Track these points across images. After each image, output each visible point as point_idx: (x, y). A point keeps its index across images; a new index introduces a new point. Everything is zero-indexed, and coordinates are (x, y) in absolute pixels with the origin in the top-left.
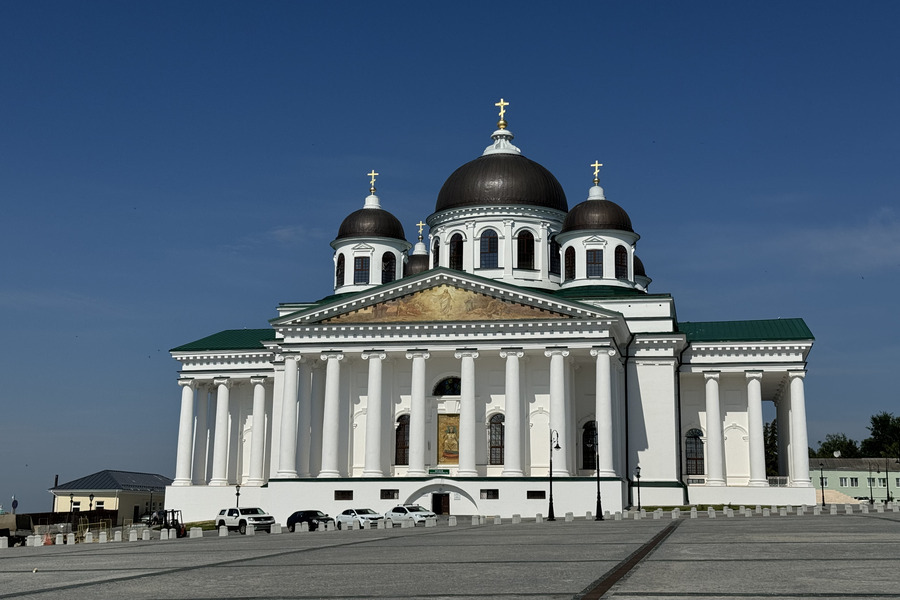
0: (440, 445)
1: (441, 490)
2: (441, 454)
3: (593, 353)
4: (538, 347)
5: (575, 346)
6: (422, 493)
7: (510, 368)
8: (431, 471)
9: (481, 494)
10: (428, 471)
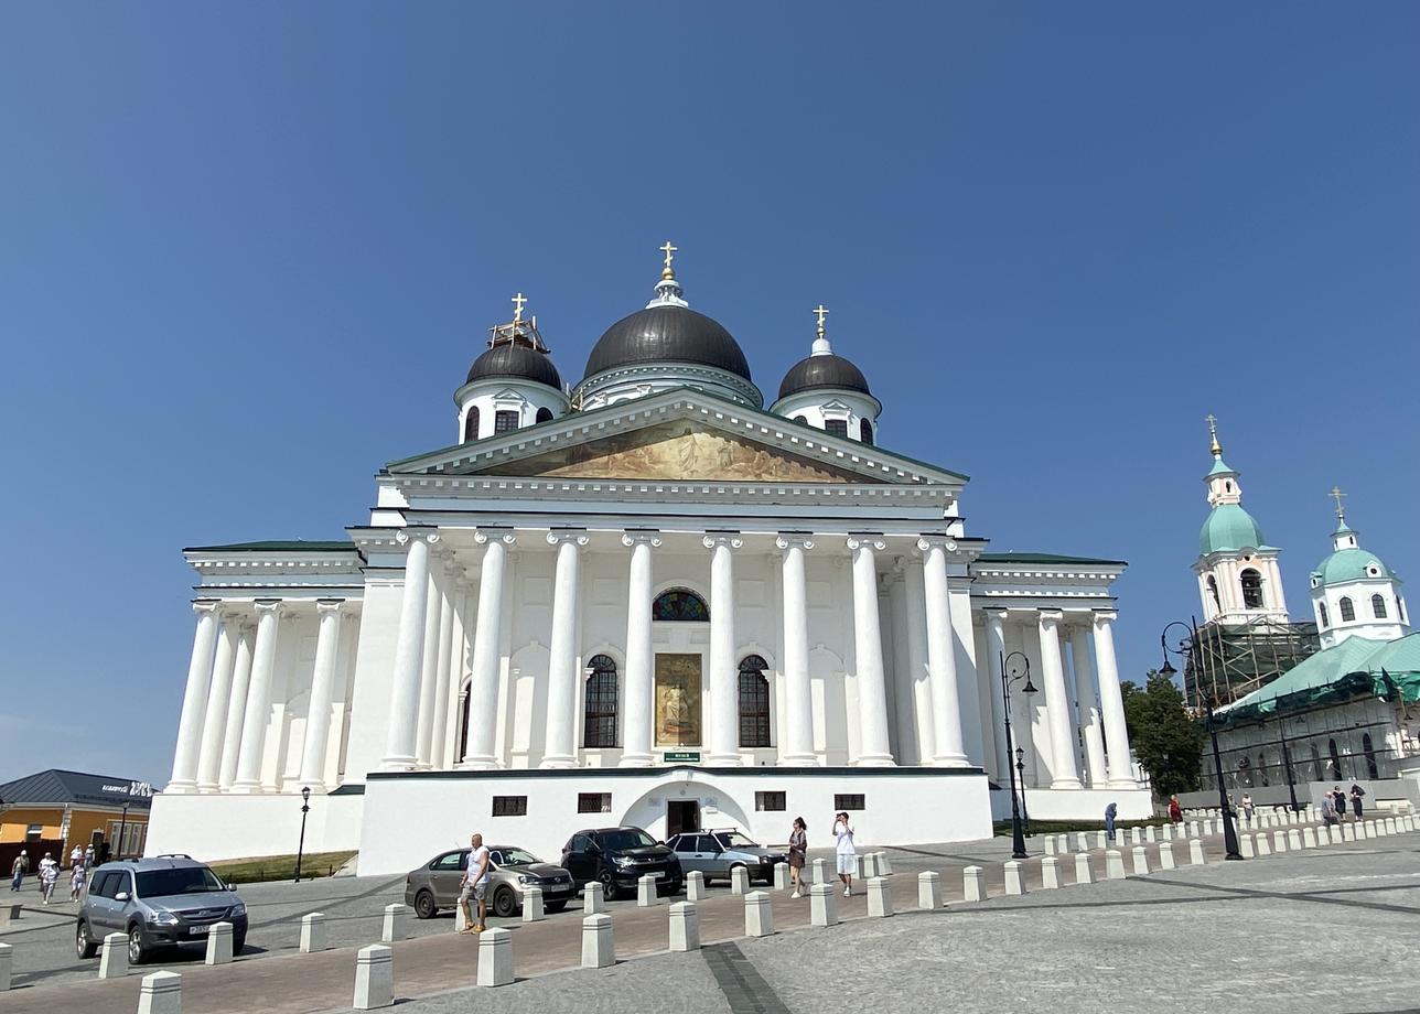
0: (660, 710)
2: (661, 726)
3: (923, 545)
4: (838, 532)
5: (894, 533)
6: (650, 799)
7: (792, 568)
8: (669, 756)
9: (757, 802)
10: (663, 757)
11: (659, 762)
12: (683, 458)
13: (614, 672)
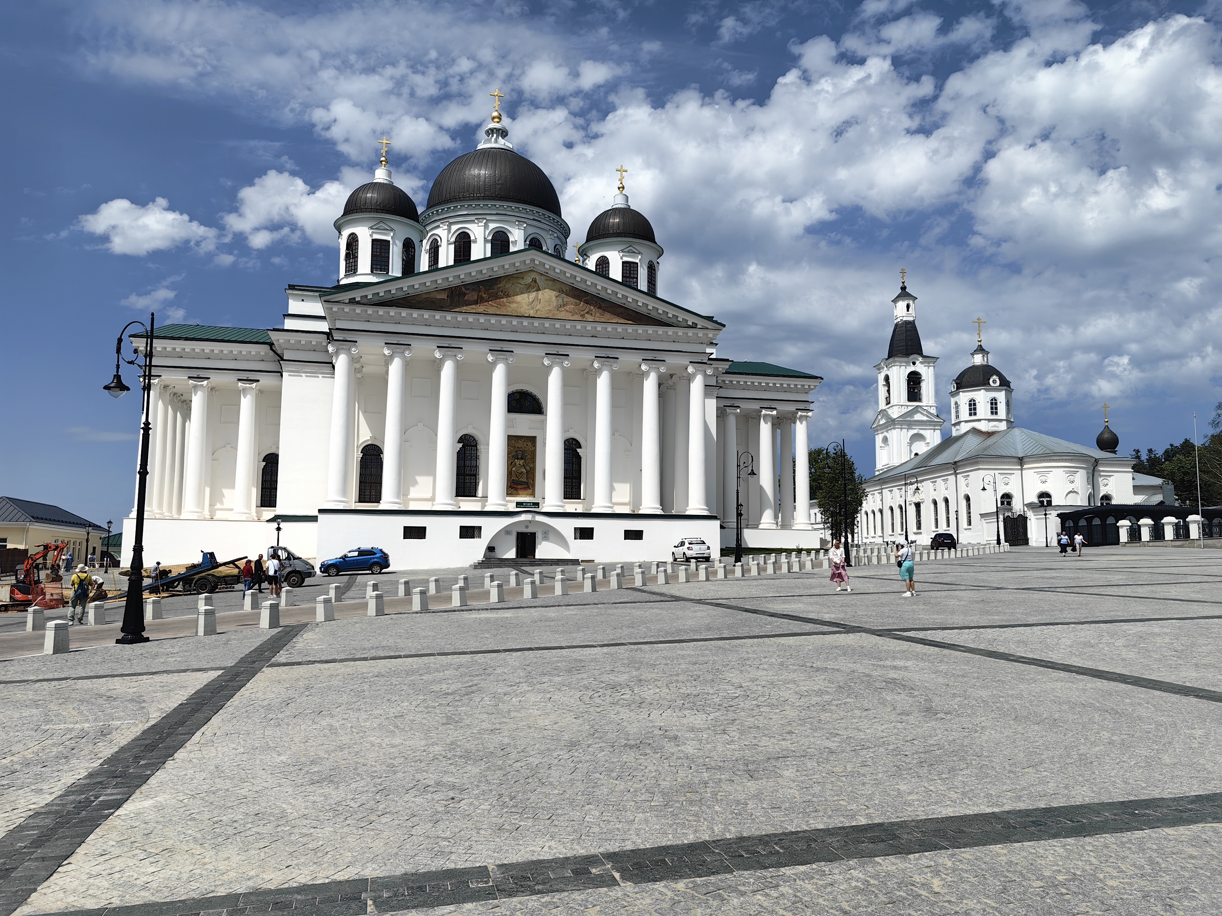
1: (527, 527)
3: (690, 370)
4: (635, 358)
5: (673, 360)
6: (506, 531)
7: (603, 383)
8: (519, 504)
9: (575, 534)
10: (515, 504)
11: (512, 508)
12: (531, 300)
13: (476, 446)
